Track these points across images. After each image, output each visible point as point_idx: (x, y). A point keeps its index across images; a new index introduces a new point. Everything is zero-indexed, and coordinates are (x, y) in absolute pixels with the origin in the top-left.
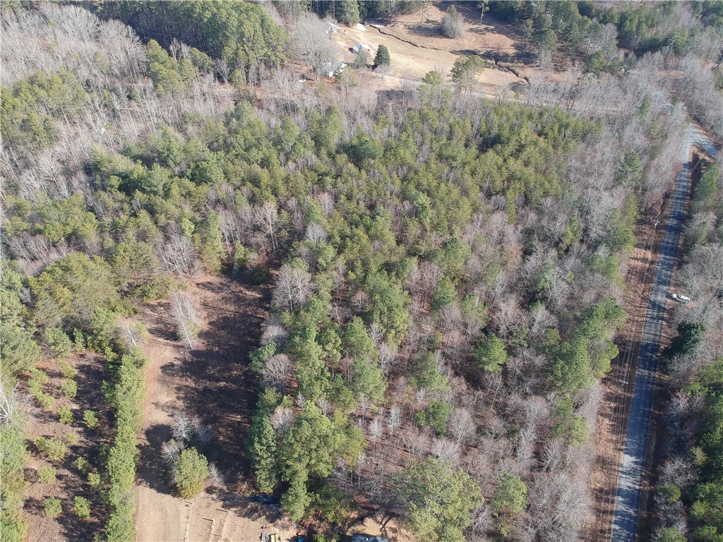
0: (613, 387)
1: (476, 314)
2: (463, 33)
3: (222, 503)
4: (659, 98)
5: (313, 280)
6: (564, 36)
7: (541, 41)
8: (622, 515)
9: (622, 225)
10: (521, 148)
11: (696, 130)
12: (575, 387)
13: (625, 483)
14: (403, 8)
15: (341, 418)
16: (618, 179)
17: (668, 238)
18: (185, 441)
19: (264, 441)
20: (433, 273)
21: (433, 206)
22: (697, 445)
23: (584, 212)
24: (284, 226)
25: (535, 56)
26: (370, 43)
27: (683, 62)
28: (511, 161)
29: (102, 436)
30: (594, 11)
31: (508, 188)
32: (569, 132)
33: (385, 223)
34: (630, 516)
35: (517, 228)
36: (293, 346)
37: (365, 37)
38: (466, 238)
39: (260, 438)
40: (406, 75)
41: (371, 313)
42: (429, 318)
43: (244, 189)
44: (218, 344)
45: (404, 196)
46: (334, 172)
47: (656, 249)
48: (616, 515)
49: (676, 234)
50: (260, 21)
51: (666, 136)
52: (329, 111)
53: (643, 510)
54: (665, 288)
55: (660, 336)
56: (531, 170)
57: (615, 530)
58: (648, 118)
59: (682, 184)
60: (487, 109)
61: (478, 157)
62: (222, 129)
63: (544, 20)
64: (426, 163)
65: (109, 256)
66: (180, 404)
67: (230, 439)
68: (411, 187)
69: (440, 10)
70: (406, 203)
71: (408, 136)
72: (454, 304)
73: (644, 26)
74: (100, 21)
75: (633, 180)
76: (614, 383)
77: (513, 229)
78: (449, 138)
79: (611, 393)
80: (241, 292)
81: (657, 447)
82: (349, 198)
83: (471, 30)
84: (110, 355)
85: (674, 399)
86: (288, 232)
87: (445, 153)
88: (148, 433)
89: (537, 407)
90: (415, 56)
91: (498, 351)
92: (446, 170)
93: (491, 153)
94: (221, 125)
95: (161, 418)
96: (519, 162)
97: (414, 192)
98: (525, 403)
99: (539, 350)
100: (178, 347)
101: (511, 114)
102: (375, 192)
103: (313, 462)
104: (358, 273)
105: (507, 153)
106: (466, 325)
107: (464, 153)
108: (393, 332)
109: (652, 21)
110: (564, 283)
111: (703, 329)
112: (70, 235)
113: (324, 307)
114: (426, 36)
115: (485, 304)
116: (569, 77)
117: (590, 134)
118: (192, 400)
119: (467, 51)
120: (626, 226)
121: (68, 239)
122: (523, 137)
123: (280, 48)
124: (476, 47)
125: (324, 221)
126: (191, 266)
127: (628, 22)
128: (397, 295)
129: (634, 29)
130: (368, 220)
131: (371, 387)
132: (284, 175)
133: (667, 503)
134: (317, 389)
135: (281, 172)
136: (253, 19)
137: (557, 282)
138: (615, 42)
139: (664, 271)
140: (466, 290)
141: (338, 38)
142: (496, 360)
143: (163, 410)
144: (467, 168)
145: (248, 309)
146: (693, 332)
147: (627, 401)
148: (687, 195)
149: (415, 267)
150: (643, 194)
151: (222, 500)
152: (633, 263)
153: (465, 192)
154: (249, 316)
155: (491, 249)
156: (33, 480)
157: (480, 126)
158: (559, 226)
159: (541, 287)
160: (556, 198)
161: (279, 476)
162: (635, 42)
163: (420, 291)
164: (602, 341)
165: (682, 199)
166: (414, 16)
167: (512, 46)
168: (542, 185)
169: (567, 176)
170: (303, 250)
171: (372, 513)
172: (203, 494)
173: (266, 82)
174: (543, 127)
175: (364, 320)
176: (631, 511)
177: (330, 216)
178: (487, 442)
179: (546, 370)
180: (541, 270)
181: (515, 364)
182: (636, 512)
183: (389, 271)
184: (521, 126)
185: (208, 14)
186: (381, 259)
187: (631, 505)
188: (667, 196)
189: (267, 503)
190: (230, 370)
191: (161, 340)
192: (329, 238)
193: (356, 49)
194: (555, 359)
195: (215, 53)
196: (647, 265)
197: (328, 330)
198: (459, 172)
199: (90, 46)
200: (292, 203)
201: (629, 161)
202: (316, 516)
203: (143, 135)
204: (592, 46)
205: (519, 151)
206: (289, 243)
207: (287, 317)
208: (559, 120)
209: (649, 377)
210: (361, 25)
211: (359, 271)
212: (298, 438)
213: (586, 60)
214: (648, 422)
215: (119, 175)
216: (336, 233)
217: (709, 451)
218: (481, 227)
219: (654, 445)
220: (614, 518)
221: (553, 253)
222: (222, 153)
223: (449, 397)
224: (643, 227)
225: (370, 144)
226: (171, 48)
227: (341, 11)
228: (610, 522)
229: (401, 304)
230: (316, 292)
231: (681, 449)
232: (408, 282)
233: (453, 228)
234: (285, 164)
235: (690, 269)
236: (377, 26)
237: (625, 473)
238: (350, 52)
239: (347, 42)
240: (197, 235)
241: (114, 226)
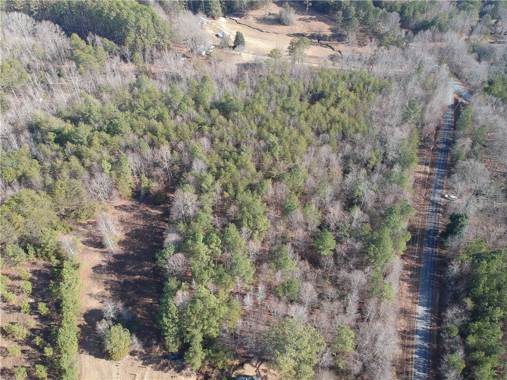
0: (408, 260)
1: (314, 216)
2: (295, 21)
3: (142, 362)
4: (430, 60)
5: (199, 199)
6: (364, 22)
7: (349, 25)
8: (420, 348)
9: (409, 150)
10: (338, 100)
11: (456, 83)
12: (383, 262)
13: (420, 326)
14: (252, 6)
15: (224, 296)
16: (405, 118)
17: (440, 157)
18: (113, 319)
19: (170, 316)
20: (283, 189)
21: (280, 143)
22: (467, 296)
23: (383, 142)
24: (176, 162)
25: (345, 36)
26: (230, 31)
27: (445, 36)
28: (332, 109)
29: (52, 320)
30: (383, 3)
31: (331, 128)
32: (370, 88)
33: (247, 157)
34: (425, 348)
35: (338, 156)
36: (187, 247)
37: (226, 27)
38: (304, 164)
39: (167, 314)
40: (256, 52)
41: (241, 220)
42: (281, 221)
43: (146, 137)
44: (132, 248)
45: (259, 137)
46: (209, 122)
47: (433, 165)
48: (416, 348)
49: (445, 154)
50: (151, 17)
51: (436, 88)
52: (204, 79)
53: (434, 343)
54: (440, 191)
55: (438, 224)
56: (345, 115)
57: (415, 358)
58: (423, 75)
59: (448, 119)
60: (314, 74)
61: (309, 108)
62: (128, 95)
63: (350, 11)
64: (274, 113)
65: (49, 190)
66: (108, 293)
67: (146, 316)
68: (265, 130)
69: (278, 6)
70: (262, 142)
71: (261, 95)
72: (298, 210)
73: (418, 12)
74: (36, 21)
75: (415, 118)
76: (409, 258)
77: (336, 156)
78: (289, 96)
79: (408, 265)
80: (147, 210)
81: (440, 299)
82: (221, 140)
83: (300, 19)
84: (55, 262)
85: (450, 266)
86: (179, 166)
87: (287, 106)
88: (85, 316)
89: (358, 278)
90: (262, 39)
91: (330, 241)
92: (288, 117)
93: (318, 104)
94: (127, 93)
95: (94, 304)
96: (338, 110)
97: (266, 134)
98: (350, 275)
99: (358, 239)
100: (104, 253)
101: (330, 77)
102: (239, 135)
103: (206, 327)
104: (231, 193)
105: (329, 104)
106: (307, 224)
107: (299, 105)
108: (257, 232)
109: (423, 9)
110: (372, 191)
111: (466, 217)
112: (21, 177)
113: (208, 218)
114: (269, 24)
115: (319, 209)
116: (369, 50)
117: (384, 89)
118: (117, 290)
119: (298, 34)
120: (412, 150)
121: (19, 180)
122: (339, 92)
123: (167, 36)
124: (304, 31)
125: (205, 157)
126: (110, 194)
127: (407, 11)
128: (259, 206)
129: (411, 15)
130: (235, 155)
131: (244, 272)
132: (174, 126)
133: (450, 337)
134: (206, 276)
135: (171, 124)
136: (146, 17)
137: (367, 191)
138: (399, 24)
139: (439, 180)
140: (306, 200)
141: (208, 28)
142: (329, 247)
143: (96, 299)
144: (302, 116)
145: (153, 223)
146: (460, 220)
147: (419, 269)
148: (451, 127)
149: (270, 186)
150: (422, 128)
151: (142, 360)
152: (418, 175)
153: (302, 132)
154: (154, 227)
155: (321, 171)
156: (5, 355)
157: (309, 86)
158: (367, 153)
159: (357, 195)
160: (364, 134)
161: (182, 340)
162: (412, 24)
163: (275, 203)
164: (400, 230)
165: (448, 130)
166: (260, 11)
167: (329, 29)
168: (354, 125)
169: (370, 118)
170: (191, 178)
171: (248, 360)
172: (128, 356)
173: (158, 60)
174: (353, 85)
175: (236, 225)
176: (426, 345)
177: (208, 153)
178: (326, 305)
179: (363, 252)
180: (356, 183)
181: (342, 249)
182: (429, 345)
183: (252, 190)
184: (337, 85)
185: (114, 14)
186: (246, 182)
187: (425, 340)
188: (438, 128)
189: (175, 359)
190: (142, 267)
191: (91, 248)
192: (209, 169)
193: (220, 35)
194: (368, 244)
195: (120, 41)
196: (427, 176)
197: (211, 234)
198: (297, 119)
199: (29, 40)
200: (181, 145)
201: (411, 106)
202: (210, 366)
203: (70, 102)
204: (383, 28)
205: (337, 102)
206: (180, 174)
207: (182, 227)
208: (363, 80)
209: (433, 252)
210: (224, 18)
211: (231, 191)
212: (194, 312)
213: (379, 37)
214: (433, 282)
215: (54, 131)
216: (213, 165)
217: (476, 300)
218: (314, 156)
219: (438, 298)
220: (414, 350)
221: (364, 171)
222: (128, 113)
223: (298, 275)
224: (423, 150)
225: (234, 102)
226: (88, 39)
227: (209, 9)
228: (412, 353)
229: (262, 213)
230: (201, 207)
231: (457, 300)
232: (266, 197)
233: (295, 157)
234: (175, 118)
235: (456, 177)
236: (234, 18)
237: (420, 319)
238: (216, 37)
239: (214, 31)
240: (113, 172)
241: (53, 168)
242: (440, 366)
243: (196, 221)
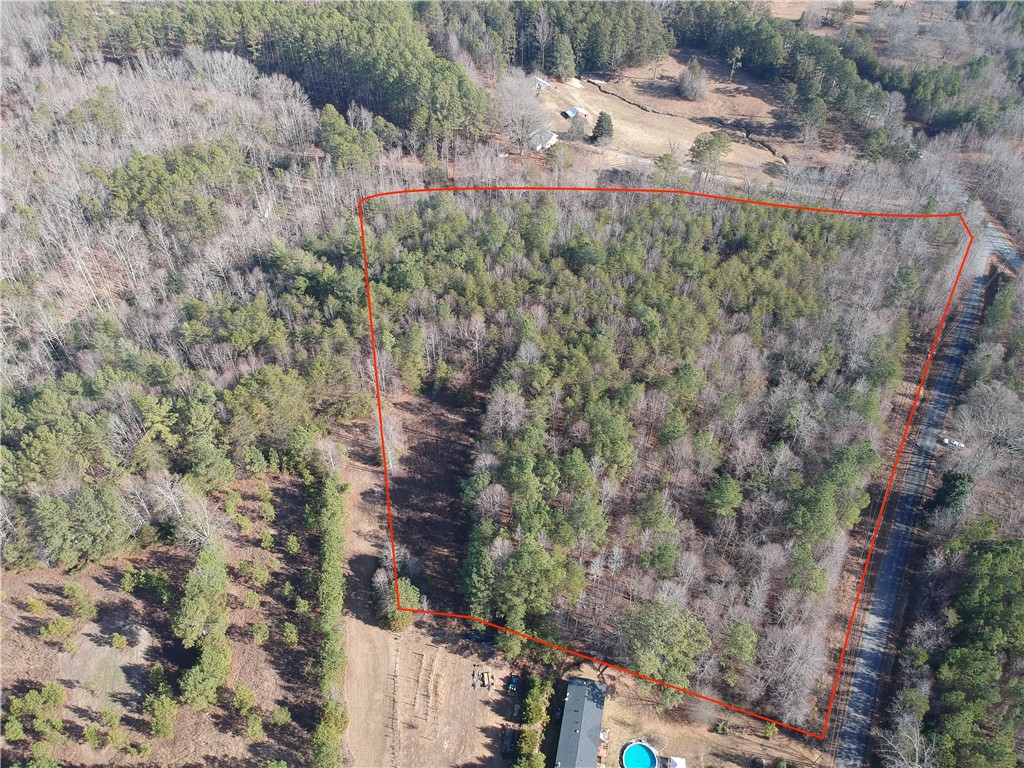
0: (863, 541)
1: (710, 452)
2: (707, 94)
3: (432, 638)
4: (952, 191)
5: (528, 406)
6: (838, 104)
7: (806, 112)
8: (864, 678)
9: (889, 354)
10: (772, 254)
11: (998, 234)
12: (817, 537)
13: (868, 645)
14: (631, 59)
15: (561, 553)
16: (888, 299)
17: (946, 371)
19: (483, 572)
20: (662, 402)
21: (664, 323)
22: (950, 606)
23: (844, 336)
24: (492, 342)
25: (798, 129)
26: (588, 106)
27: (988, 144)
28: (759, 271)
29: (304, 563)
30: (878, 70)
31: (754, 305)
32: (832, 236)
33: (607, 342)
34: (872, 679)
35: (762, 352)
36: (509, 476)
37: (581, 97)
38: (702, 362)
39: (479, 570)
40: (634, 151)
41: (592, 445)
42: (657, 454)
43: (448, 298)
45: (629, 312)
46: (548, 280)
47: (930, 384)
48: (856, 677)
49: (957, 366)
50: (457, 82)
51: (955, 244)
52: (540, 201)
53: (888, 675)
54: (936, 431)
55: (924, 487)
56: (783, 282)
57: (854, 692)
59: (972, 303)
61: (719, 264)
62: (416, 222)
63: (812, 85)
64: (657, 270)
65: (304, 370)
66: (383, 533)
68: (638, 300)
69: (679, 62)
70: (633, 320)
71: (635, 238)
72: (685, 439)
73: (942, 95)
74: (260, 72)
75: (907, 298)
77: (757, 354)
78: (686, 240)
79: (861, 548)
80: (442, 414)
81: (908, 609)
82: (566, 311)
83: (718, 90)
84: (308, 478)
85: (930, 557)
86: (497, 349)
87: (679, 259)
88: (351, 562)
89: (773, 555)
90: (644, 124)
91: (733, 494)
92: (681, 280)
93: (735, 261)
94: (415, 217)
95: (365, 548)
96: (769, 272)
97: (641, 307)
98: (760, 552)
99: (779, 495)
100: (378, 472)
101: (762, 210)
102: (595, 306)
103: (532, 596)
105: (755, 258)
106: (697, 464)
107: (702, 259)
108: (616, 466)
109: (953, 87)
110: (813, 421)
111: (970, 480)
112: (258, 344)
113: (540, 436)
114: (660, 98)
115: (720, 441)
116: (840, 159)
117: (858, 239)
118: (396, 530)
119: (711, 118)
120: (895, 358)
121: (257, 347)
122: (775, 241)
123: (481, 117)
124: (723, 114)
125: (539, 338)
126: (389, 383)
127: (921, 89)
128: (621, 426)
129: (929, 97)
130: (587, 338)
131: (593, 524)
132: (491, 283)
133: (912, 666)
134: (536, 523)
135: (488, 278)
136: (449, 82)
137: (804, 421)
138: (902, 115)
139: (937, 411)
140: (699, 424)
141: (548, 98)
142: (730, 503)
143: (366, 539)
144: (705, 279)
145: (450, 435)
146: (958, 483)
147: (877, 557)
148: (976, 319)
149: (642, 395)
150: (920, 315)
151: (432, 635)
152: (900, 400)
153: (701, 308)
154: (451, 443)
155: (730, 378)
156: (234, 606)
157: (723, 225)
158: (812, 354)
159: (787, 425)
160: (811, 319)
161: (493, 612)
162: (930, 114)
163: (647, 423)
164: (852, 490)
165: (969, 323)
166: (645, 70)
167: (770, 114)
168: (794, 302)
169: (827, 291)
170: (516, 371)
172: (412, 628)
173: (461, 158)
174: (801, 229)
175: (584, 452)
176: (873, 674)
177: (544, 333)
178: (717, 590)
179: (787, 517)
180: (788, 404)
181: (751, 509)
182: (879, 676)
183: (612, 398)
184: (773, 228)
185: (395, 73)
186: (603, 385)
187: (873, 668)
188: (950, 319)
189: (479, 642)
190: (435, 500)
191: (359, 464)
192: (544, 358)
193: (569, 113)
194: (796, 506)
195: (403, 121)
196: (918, 404)
197: (546, 461)
198: (694, 285)
200: (501, 316)
201: (903, 276)
202: (530, 658)
203: (325, 227)
204: (872, 119)
205: (769, 257)
206: (498, 362)
207: (501, 445)
208: (821, 220)
211: (578, 398)
213: (860, 137)
215: (306, 275)
216: (551, 353)
218: (720, 350)
219: (905, 607)
220: (853, 680)
221: (803, 385)
222: (420, 254)
223: (675, 541)
224: (917, 356)
225: (591, 248)
226: (349, 113)
227: (553, 63)
228: (850, 684)
229: (626, 436)
230: (530, 418)
231: (934, 611)
232: (633, 412)
234: (492, 268)
235: (964, 410)
236: (596, 81)
237: (869, 635)
238: (562, 117)
239: (558, 104)
240: (397, 350)
241: (307, 336)
242: (891, 707)
243: (523, 439)
